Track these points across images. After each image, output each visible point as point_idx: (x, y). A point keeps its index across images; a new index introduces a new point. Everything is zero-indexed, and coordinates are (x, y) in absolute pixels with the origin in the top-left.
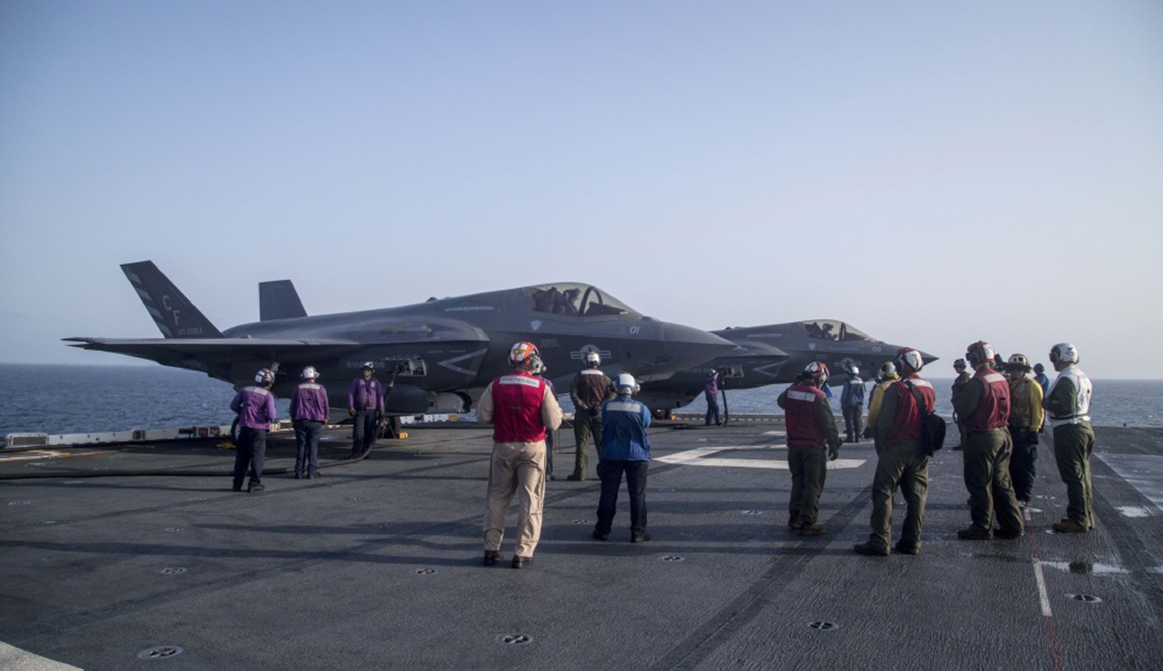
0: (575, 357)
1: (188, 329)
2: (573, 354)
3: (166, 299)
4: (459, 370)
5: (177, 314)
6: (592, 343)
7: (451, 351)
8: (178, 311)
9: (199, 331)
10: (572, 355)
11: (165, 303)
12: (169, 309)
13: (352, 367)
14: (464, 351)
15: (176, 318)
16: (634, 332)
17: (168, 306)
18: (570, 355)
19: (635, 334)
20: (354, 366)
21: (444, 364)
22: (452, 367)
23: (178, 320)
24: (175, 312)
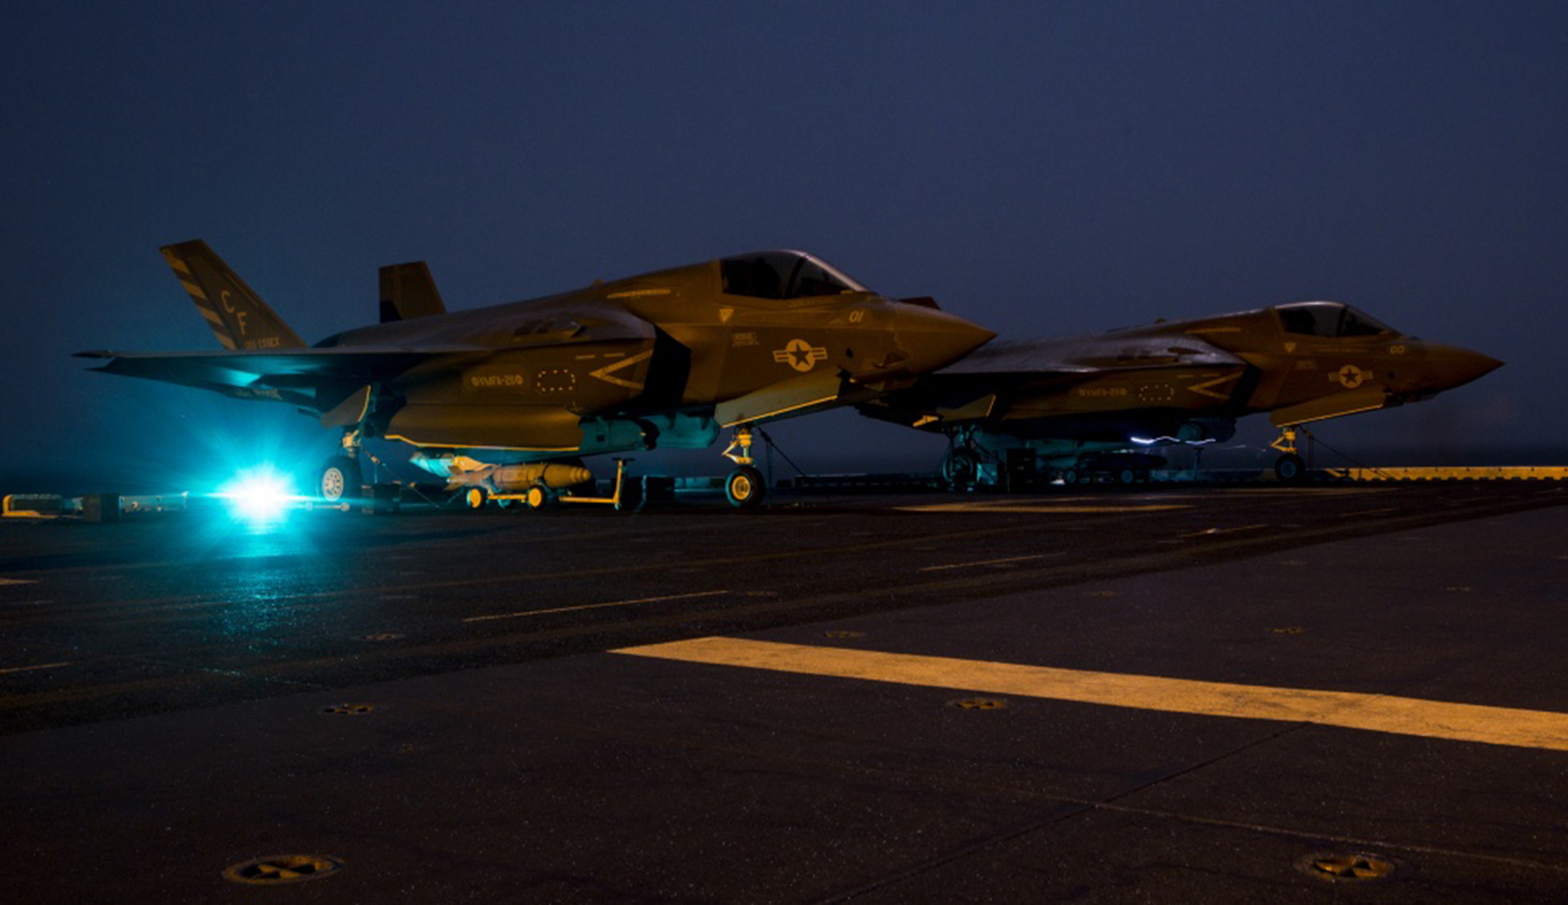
0: (779, 358)
1: (259, 341)
2: (778, 354)
3: (226, 296)
4: (619, 382)
5: (243, 319)
6: (800, 338)
7: (607, 356)
8: (243, 314)
9: (274, 342)
10: (776, 357)
11: (225, 302)
12: (231, 310)
13: (480, 384)
14: (622, 354)
15: (242, 324)
16: (855, 319)
17: (230, 307)
18: (773, 357)
19: (856, 322)
20: (482, 383)
21: (598, 374)
22: (608, 379)
23: (245, 327)
24: (241, 315)
